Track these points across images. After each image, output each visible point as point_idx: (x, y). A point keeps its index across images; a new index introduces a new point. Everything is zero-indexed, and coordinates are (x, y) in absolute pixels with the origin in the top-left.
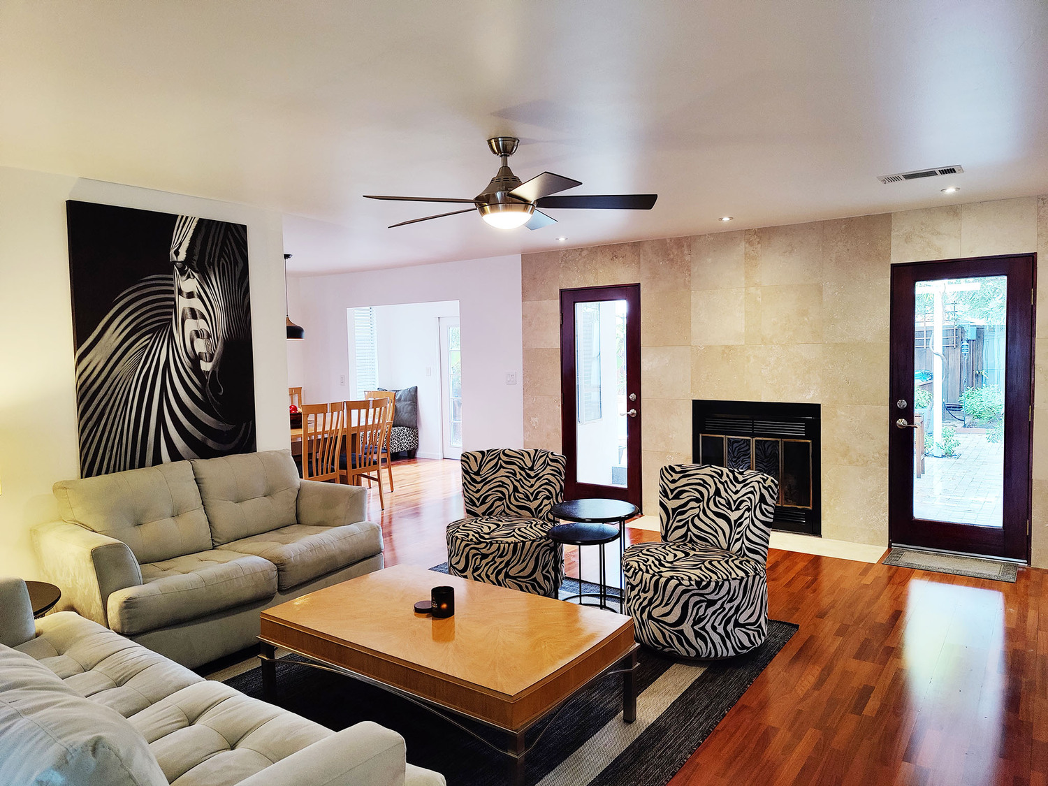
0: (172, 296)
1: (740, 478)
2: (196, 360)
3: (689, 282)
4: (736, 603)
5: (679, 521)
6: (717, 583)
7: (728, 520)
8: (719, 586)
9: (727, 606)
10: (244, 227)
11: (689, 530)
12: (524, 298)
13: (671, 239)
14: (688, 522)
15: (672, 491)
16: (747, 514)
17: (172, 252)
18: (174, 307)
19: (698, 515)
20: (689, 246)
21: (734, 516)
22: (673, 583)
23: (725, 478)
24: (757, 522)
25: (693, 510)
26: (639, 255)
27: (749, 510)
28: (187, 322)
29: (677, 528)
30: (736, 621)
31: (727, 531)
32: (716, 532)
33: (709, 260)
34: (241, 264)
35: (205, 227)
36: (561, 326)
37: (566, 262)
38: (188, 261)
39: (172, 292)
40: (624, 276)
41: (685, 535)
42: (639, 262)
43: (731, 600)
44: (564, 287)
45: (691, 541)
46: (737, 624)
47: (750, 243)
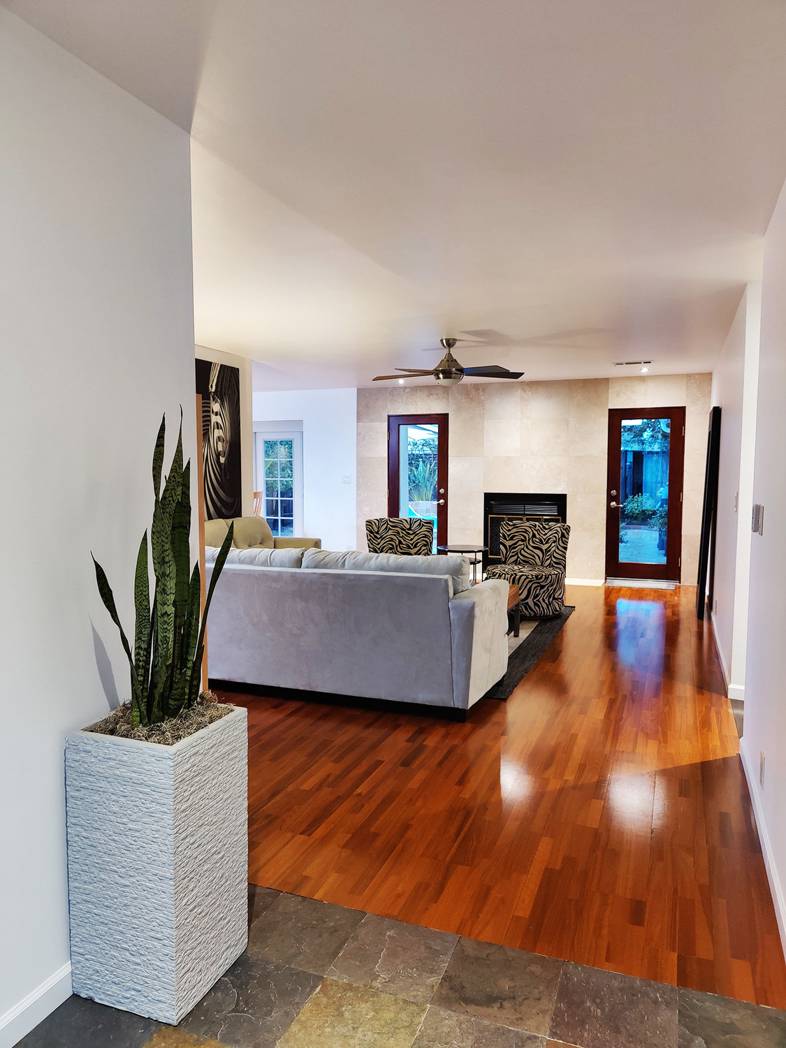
0: (209, 414)
1: (547, 527)
2: (218, 455)
3: (484, 414)
4: (554, 587)
5: (513, 553)
6: (546, 576)
7: (541, 550)
8: (547, 578)
9: (550, 589)
10: (238, 369)
11: (518, 557)
12: (359, 419)
13: (471, 385)
14: (517, 554)
15: (509, 536)
16: (553, 545)
17: (210, 386)
18: (210, 421)
19: (523, 549)
20: (483, 390)
21: (544, 547)
22: (523, 578)
23: (537, 528)
24: (560, 548)
25: (521, 545)
26: (448, 394)
27: (555, 542)
28: (216, 430)
29: (512, 556)
30: (554, 596)
31: (541, 555)
32: (534, 557)
33: (497, 400)
34: (237, 394)
35: (223, 368)
36: (388, 441)
37: (392, 396)
38: (216, 392)
39: (209, 412)
40: (435, 408)
41: (516, 560)
42: (448, 398)
43: (552, 585)
44: (391, 414)
45: (520, 563)
46: (554, 598)
47: (524, 391)
